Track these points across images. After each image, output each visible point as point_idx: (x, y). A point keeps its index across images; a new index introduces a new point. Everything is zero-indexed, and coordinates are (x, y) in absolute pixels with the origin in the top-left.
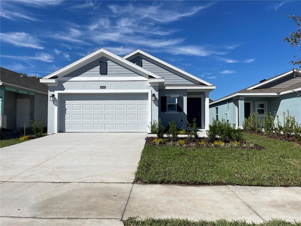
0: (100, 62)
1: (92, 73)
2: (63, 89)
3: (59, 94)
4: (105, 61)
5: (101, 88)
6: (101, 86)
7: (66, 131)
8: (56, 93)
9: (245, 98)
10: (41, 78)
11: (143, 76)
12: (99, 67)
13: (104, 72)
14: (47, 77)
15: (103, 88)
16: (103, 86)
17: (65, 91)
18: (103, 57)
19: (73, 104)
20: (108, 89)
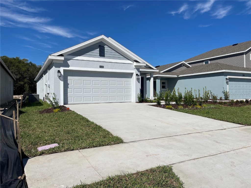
0: (100, 46)
1: (93, 54)
2: (68, 66)
3: (64, 70)
4: (103, 45)
5: (100, 67)
6: (100, 66)
7: (69, 103)
8: (62, 69)
9: (161, 78)
10: (50, 55)
11: (130, 60)
12: (98, 50)
13: (102, 54)
14: (55, 54)
15: (102, 68)
16: (102, 66)
17: (70, 68)
18: (101, 42)
19: (75, 79)
20: (105, 69)
